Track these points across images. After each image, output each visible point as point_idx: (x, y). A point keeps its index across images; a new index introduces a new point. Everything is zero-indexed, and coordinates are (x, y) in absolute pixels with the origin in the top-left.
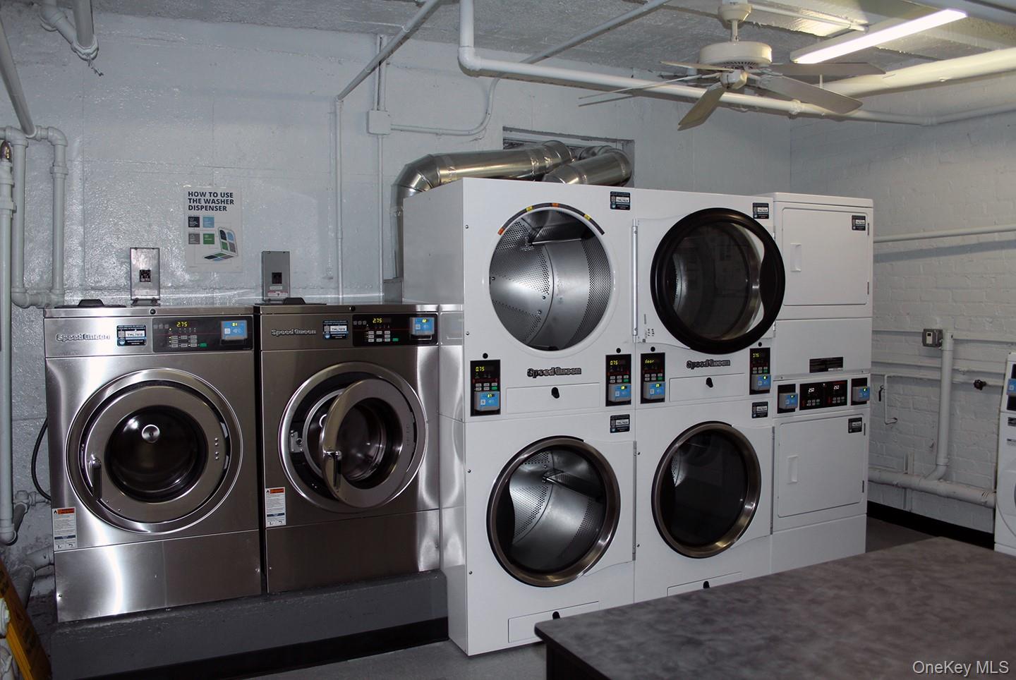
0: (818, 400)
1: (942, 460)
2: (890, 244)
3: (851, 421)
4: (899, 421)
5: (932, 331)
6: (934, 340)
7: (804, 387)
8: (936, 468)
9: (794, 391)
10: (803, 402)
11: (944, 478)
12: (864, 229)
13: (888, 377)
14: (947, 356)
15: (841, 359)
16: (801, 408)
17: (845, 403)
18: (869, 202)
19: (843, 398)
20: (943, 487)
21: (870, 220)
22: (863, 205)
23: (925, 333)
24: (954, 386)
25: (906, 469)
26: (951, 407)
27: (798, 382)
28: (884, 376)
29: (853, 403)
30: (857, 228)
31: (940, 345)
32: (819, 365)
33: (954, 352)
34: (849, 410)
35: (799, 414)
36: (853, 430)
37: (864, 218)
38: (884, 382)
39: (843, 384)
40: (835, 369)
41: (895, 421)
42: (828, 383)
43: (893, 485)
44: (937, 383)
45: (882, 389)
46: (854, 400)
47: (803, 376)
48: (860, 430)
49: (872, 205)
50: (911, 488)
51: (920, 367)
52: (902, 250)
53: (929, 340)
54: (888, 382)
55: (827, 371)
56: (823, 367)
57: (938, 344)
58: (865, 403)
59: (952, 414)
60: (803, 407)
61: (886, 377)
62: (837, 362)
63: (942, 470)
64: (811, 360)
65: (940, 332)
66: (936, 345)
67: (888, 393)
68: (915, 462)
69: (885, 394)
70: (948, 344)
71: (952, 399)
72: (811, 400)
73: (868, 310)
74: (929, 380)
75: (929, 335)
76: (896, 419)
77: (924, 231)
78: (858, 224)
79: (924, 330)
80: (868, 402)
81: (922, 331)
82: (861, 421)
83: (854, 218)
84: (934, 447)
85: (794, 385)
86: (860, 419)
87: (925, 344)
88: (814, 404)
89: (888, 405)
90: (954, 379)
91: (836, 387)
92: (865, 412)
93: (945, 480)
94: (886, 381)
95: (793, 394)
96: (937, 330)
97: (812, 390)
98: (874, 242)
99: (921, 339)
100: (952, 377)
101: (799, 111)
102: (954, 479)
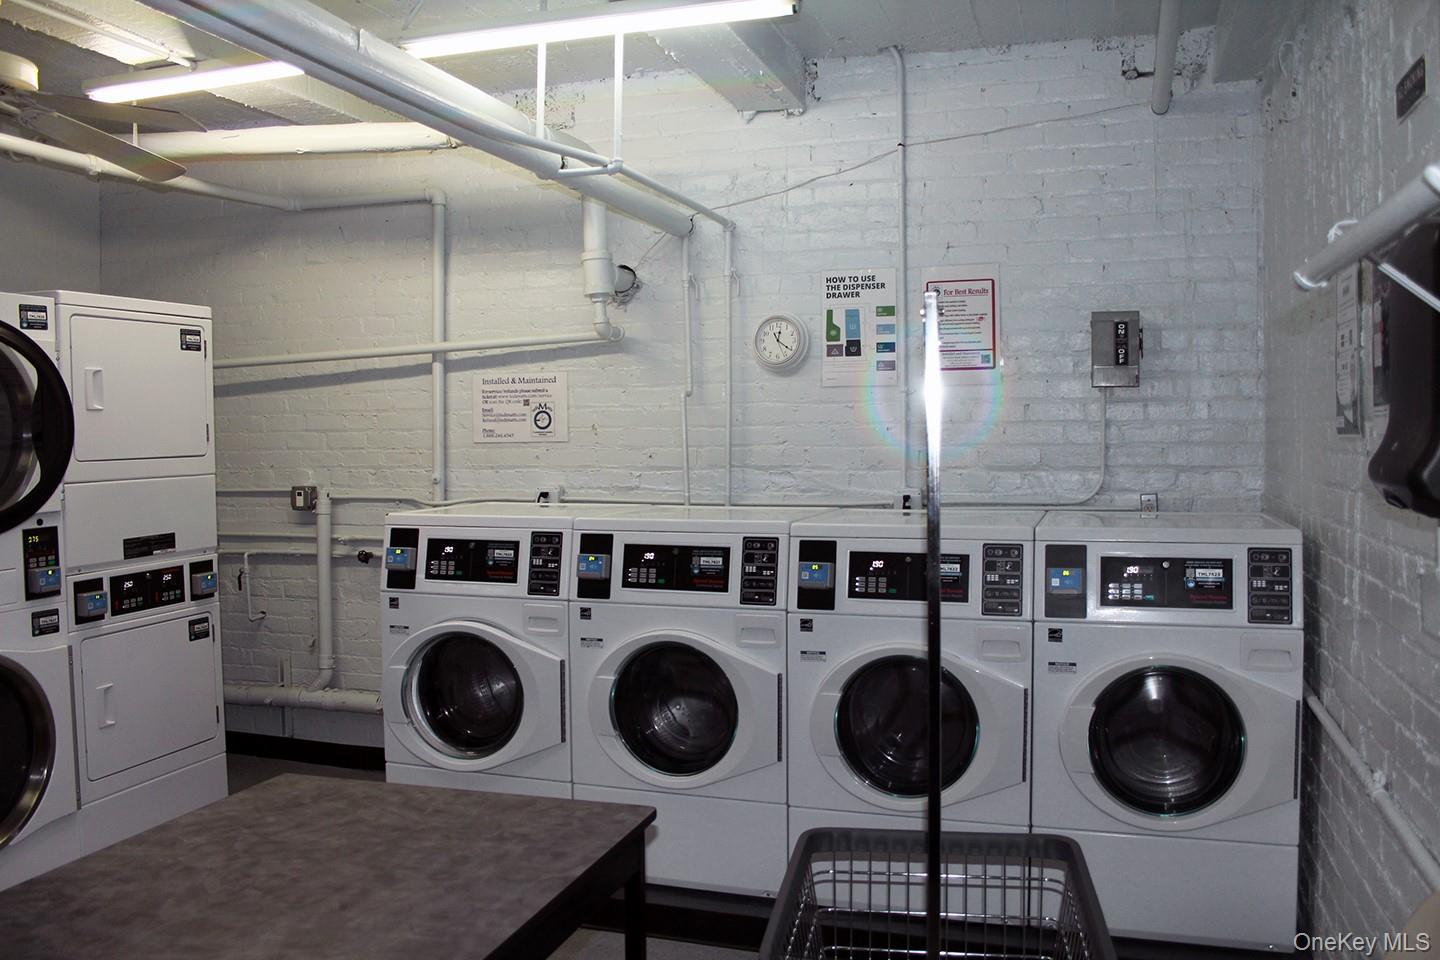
0: (140, 599)
1: (326, 662)
2: (244, 369)
3: (192, 623)
4: (268, 616)
5: (303, 488)
6: (305, 503)
7: (117, 581)
8: (319, 674)
9: (102, 589)
10: (117, 603)
11: (333, 684)
12: (199, 349)
13: (249, 556)
14: (323, 521)
15: (172, 536)
16: (114, 613)
17: (182, 599)
18: (206, 311)
19: (178, 592)
20: (330, 697)
21: (207, 336)
22: (198, 314)
23: (294, 493)
24: (335, 562)
25: (282, 680)
26: (333, 589)
27: (106, 575)
28: (243, 554)
29: (194, 597)
30: (187, 347)
31: (314, 507)
32: (137, 547)
33: (332, 516)
34: (188, 608)
35: (111, 622)
36: (195, 636)
37: (198, 333)
38: (243, 563)
39: (177, 571)
40: (164, 551)
41: (262, 615)
42: (153, 572)
43: (265, 705)
44: (312, 559)
45: (242, 573)
46: (195, 593)
47: (114, 565)
48: (206, 634)
49: (210, 317)
50: (289, 706)
51: (290, 539)
52: (261, 379)
53: (300, 501)
54: (249, 563)
55: (152, 554)
56: (145, 548)
57: (311, 506)
58: (212, 595)
59: (334, 600)
60: (117, 611)
61: (246, 555)
62: (167, 541)
63: (327, 675)
64: (125, 540)
65: (314, 489)
66: (309, 508)
67: (251, 579)
68: (293, 670)
69: (246, 581)
70: (323, 506)
71: (333, 579)
72: (129, 598)
73: (209, 464)
74: (302, 555)
75: (300, 494)
76: (263, 613)
77: (289, 353)
78: (189, 341)
79: (293, 488)
80: (216, 594)
81: (291, 489)
82: (207, 621)
83: (184, 333)
84: (314, 646)
85: (101, 580)
86: (206, 620)
87: (295, 507)
88: (134, 605)
89: (252, 595)
90: (334, 552)
91: (167, 577)
92: (213, 608)
93: (332, 687)
94: (246, 562)
95: (101, 592)
96: (309, 487)
97: (129, 584)
98: (215, 368)
99: (289, 500)
100: (332, 550)
101: (100, 171)
102: (344, 685)
